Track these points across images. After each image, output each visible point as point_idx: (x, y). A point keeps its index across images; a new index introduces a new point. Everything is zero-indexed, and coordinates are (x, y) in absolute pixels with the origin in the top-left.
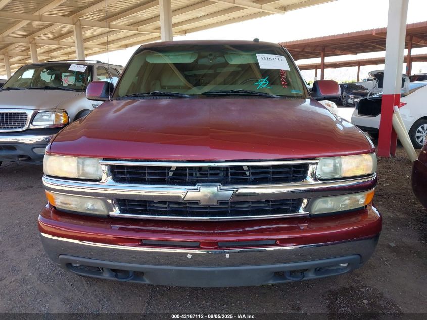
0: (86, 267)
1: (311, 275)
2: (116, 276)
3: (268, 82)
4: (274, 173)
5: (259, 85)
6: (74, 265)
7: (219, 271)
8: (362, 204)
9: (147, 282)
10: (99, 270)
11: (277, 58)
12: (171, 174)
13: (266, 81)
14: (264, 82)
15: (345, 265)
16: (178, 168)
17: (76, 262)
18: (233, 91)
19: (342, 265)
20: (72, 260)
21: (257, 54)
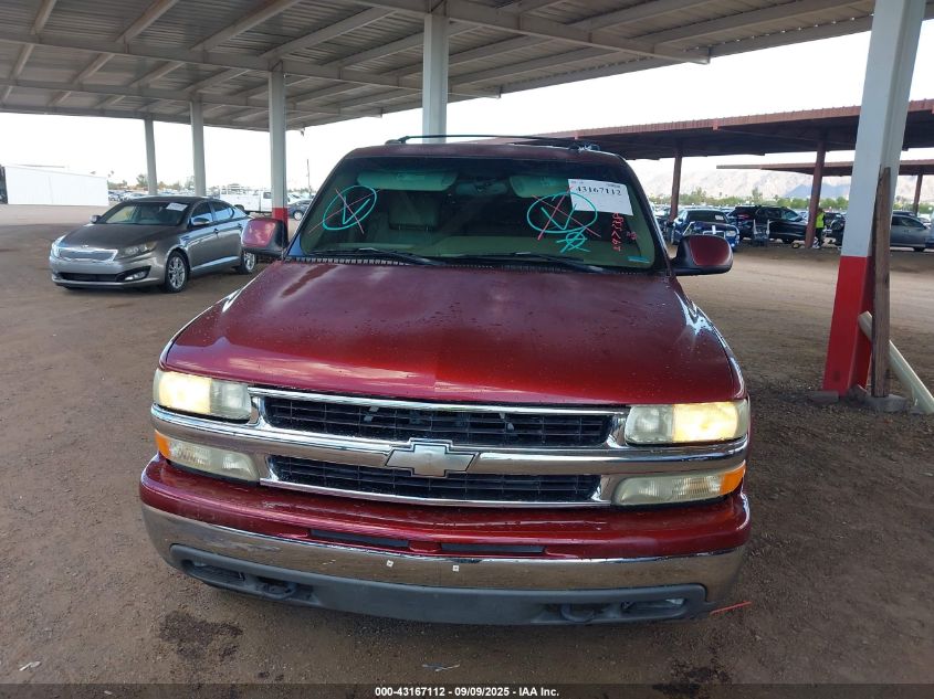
0: (217, 568)
1: (613, 616)
2: (265, 589)
3: (584, 239)
4: (548, 428)
5: (565, 243)
6: (196, 564)
7: (441, 595)
8: (714, 493)
9: (318, 603)
10: (237, 575)
11: (610, 189)
12: (368, 418)
13: (580, 237)
14: (576, 238)
15: (680, 602)
16: (382, 410)
17: (199, 559)
18: (513, 255)
19: (673, 601)
20: (195, 556)
21: (570, 180)
